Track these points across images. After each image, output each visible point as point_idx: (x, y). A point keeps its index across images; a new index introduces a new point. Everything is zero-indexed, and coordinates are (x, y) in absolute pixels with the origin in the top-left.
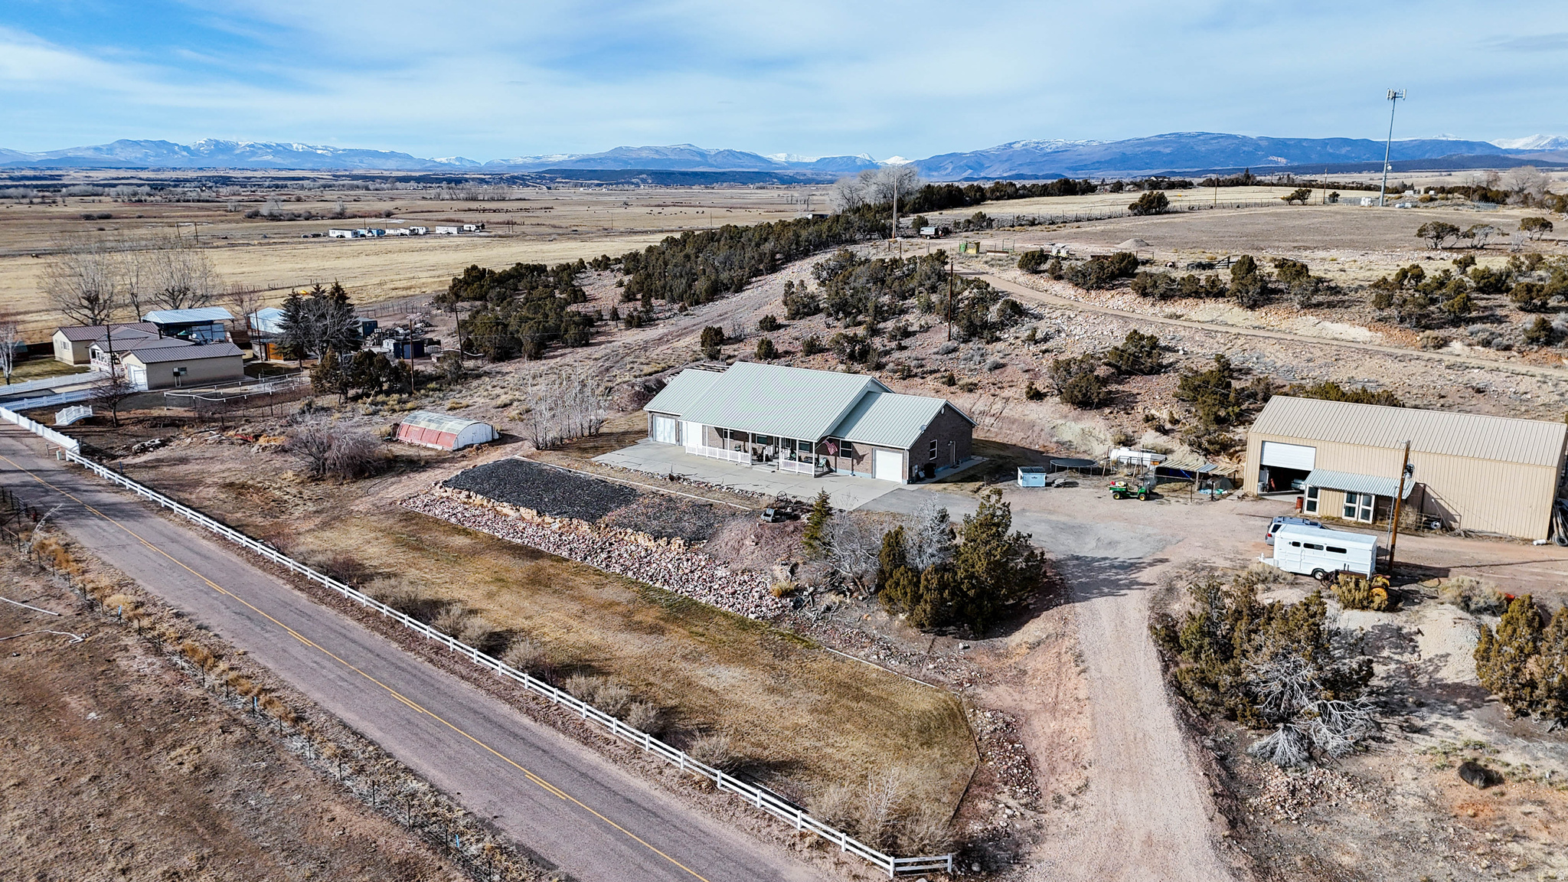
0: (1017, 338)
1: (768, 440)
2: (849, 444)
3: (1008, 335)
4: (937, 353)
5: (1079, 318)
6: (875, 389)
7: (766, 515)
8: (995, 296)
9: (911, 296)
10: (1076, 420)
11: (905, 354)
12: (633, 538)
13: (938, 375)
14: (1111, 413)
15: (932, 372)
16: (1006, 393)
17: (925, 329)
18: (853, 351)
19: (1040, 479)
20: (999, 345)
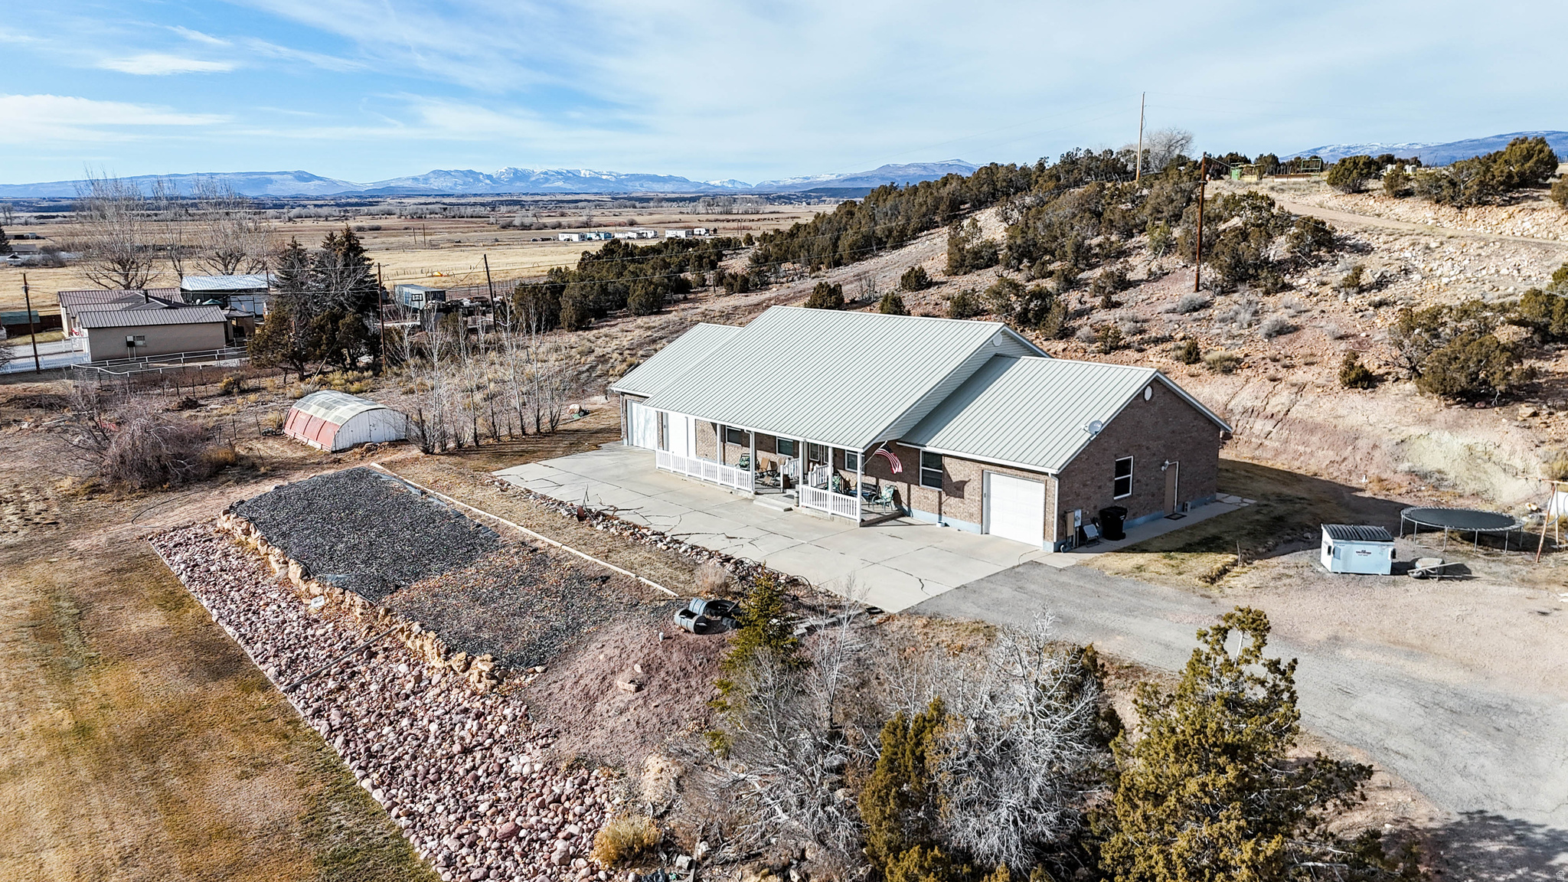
0: (1324, 284)
1: (789, 448)
2: (935, 459)
3: (1307, 279)
4: (1174, 311)
5: (1449, 248)
6: (1010, 349)
8: (1285, 221)
9: (1141, 232)
10: (1453, 427)
11: (1117, 313)
12: (418, 643)
13: (1171, 345)
14: (1535, 414)
15: (1157, 341)
16: (1300, 375)
17: (1154, 277)
19: (1377, 556)
20: (1287, 297)
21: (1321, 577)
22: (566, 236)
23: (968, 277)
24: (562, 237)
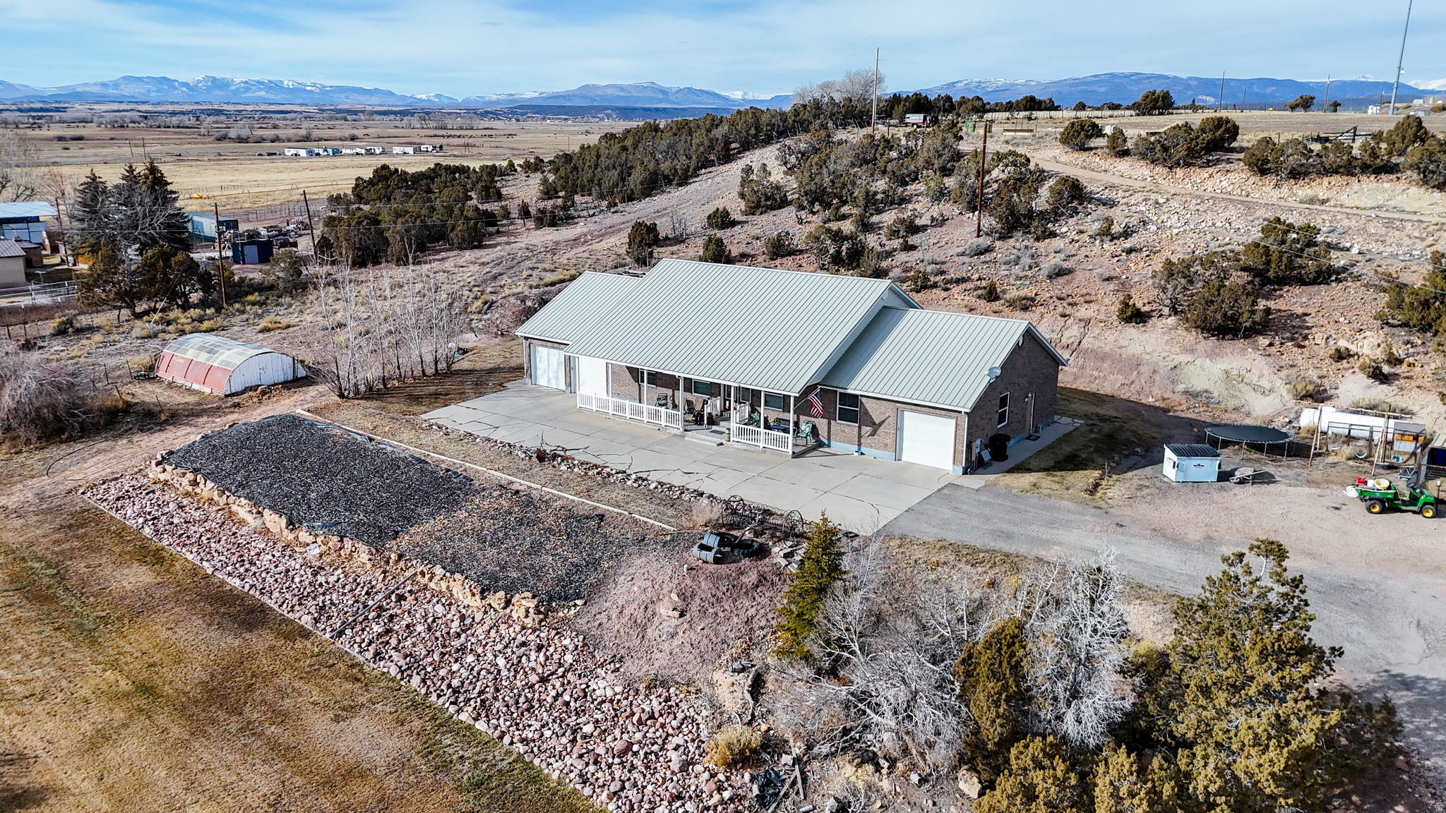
0: (1082, 232)
1: (712, 389)
2: (854, 399)
3: (1066, 227)
4: (963, 254)
5: (1174, 204)
6: (894, 302)
7: (703, 547)
8: (1041, 176)
9: (913, 180)
10: (1212, 355)
11: (913, 257)
12: (444, 585)
13: (969, 285)
14: (1271, 345)
15: (959, 281)
16: (1083, 312)
17: (940, 222)
18: (839, 252)
19: (1207, 468)
20: (1057, 243)
21: (1169, 485)
22: (293, 151)
23: (764, 217)
24: (289, 152)
